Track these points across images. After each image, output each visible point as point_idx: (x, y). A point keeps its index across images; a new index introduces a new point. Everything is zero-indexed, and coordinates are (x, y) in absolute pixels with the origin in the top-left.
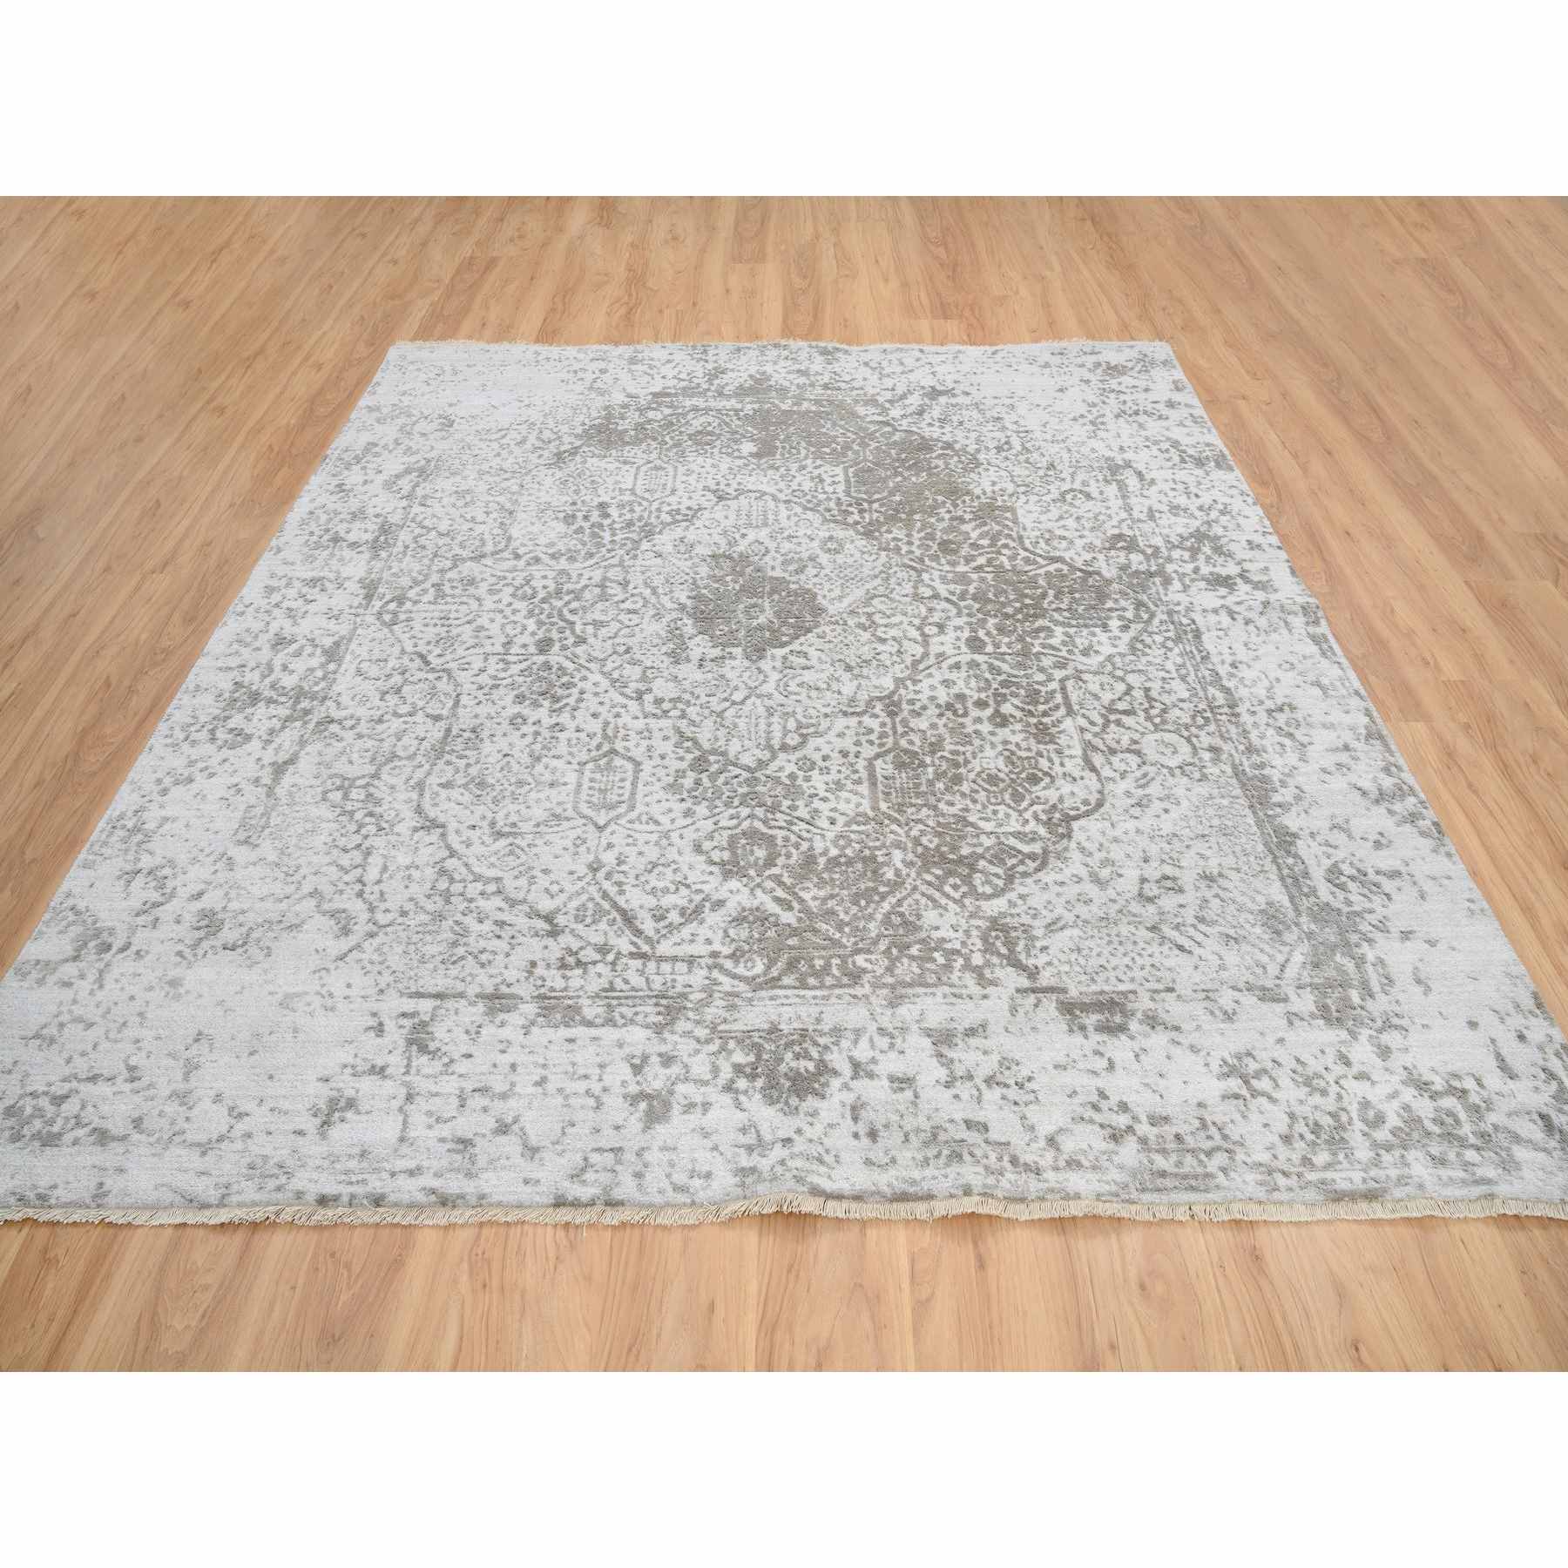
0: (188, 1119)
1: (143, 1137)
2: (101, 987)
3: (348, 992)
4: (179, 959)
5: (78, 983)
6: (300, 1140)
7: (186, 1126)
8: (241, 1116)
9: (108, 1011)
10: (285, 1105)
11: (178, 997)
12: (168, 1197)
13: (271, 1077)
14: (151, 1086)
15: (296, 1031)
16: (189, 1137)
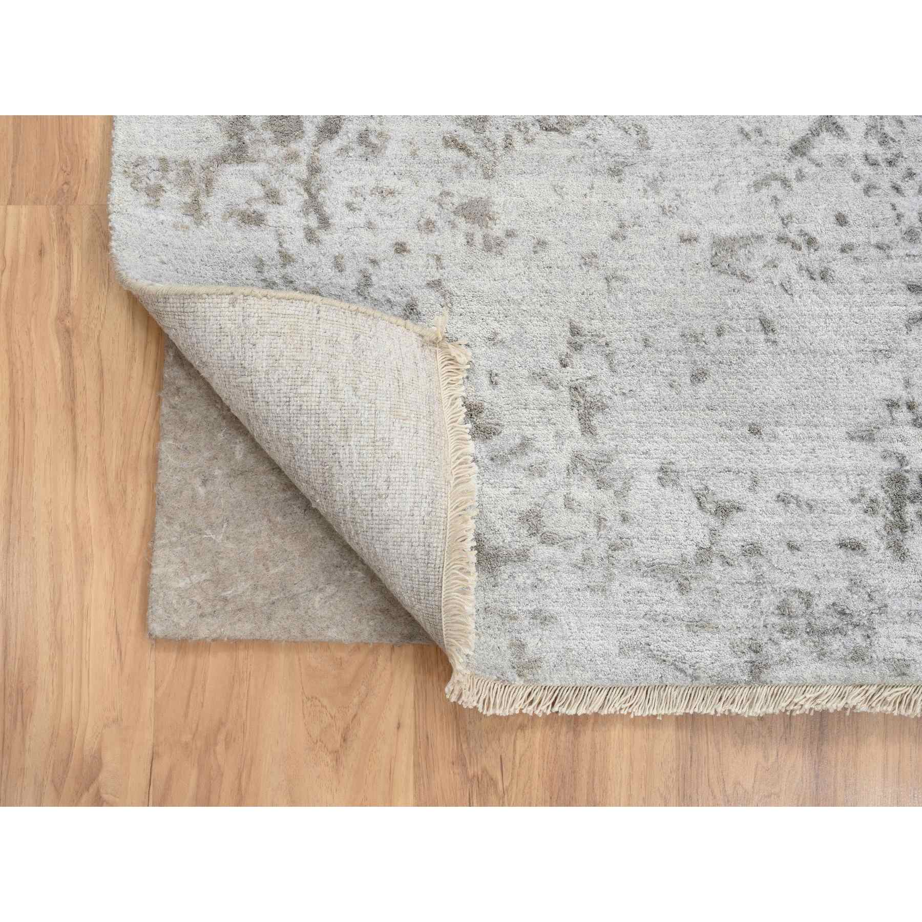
0: (625, 519)
1: (555, 552)
2: (325, 222)
3: (844, 236)
4: (454, 154)
5: (273, 214)
6: (860, 563)
7: (626, 529)
8: (724, 511)
9: (366, 281)
10: (805, 489)
11: (493, 246)
12: (652, 671)
13: (755, 430)
14: (525, 445)
15: (766, 326)
16: (644, 551)
